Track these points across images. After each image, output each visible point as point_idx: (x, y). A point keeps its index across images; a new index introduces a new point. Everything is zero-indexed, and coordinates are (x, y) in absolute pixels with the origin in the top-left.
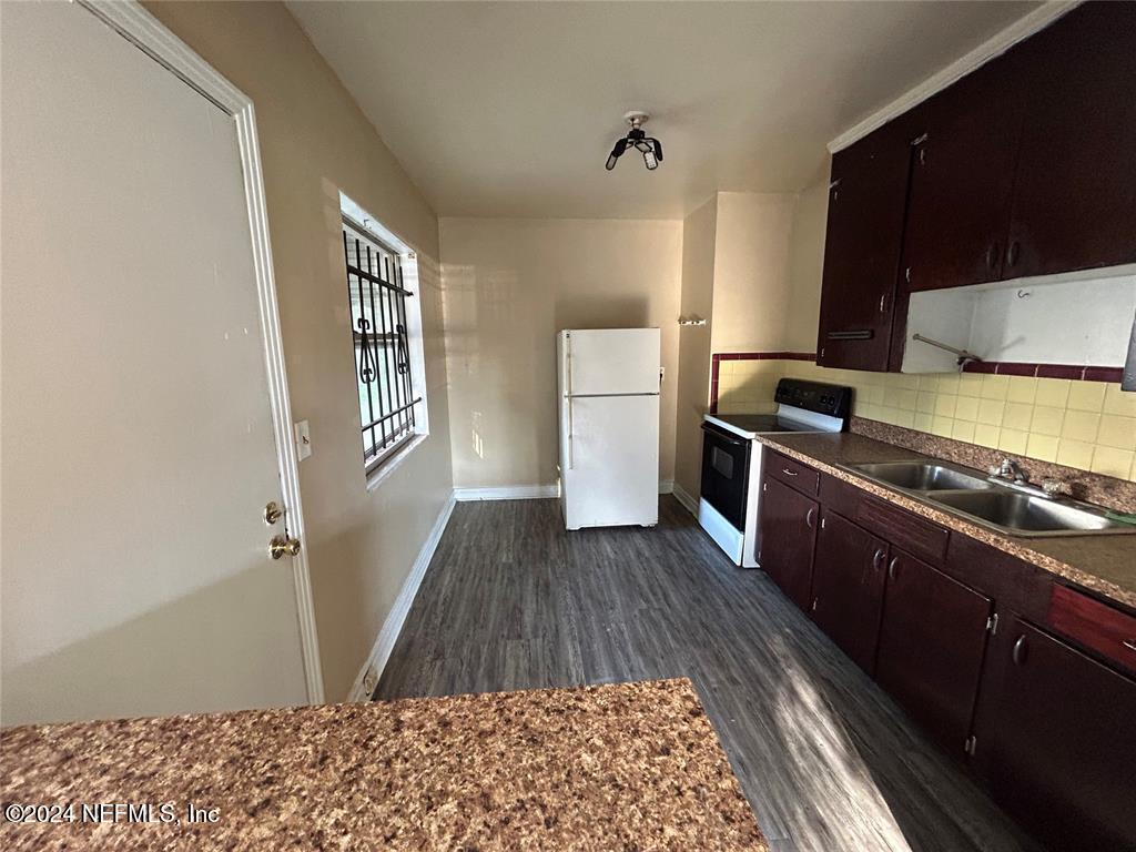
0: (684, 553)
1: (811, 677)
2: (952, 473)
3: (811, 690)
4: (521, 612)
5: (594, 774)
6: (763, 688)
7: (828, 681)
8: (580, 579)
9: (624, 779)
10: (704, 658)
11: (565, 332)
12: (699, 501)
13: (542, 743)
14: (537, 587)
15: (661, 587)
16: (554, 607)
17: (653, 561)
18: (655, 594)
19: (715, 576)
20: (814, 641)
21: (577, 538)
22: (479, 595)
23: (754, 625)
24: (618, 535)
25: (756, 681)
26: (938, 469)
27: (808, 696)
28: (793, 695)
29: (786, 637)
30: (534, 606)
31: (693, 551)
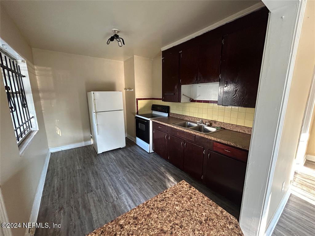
0: (134, 153)
1: (171, 174)
2: (191, 123)
3: (172, 177)
4: (90, 183)
5: (182, 211)
6: (162, 181)
7: (174, 174)
8: (107, 168)
9: (188, 208)
10: (147, 178)
11: (92, 92)
12: (136, 138)
13: (165, 209)
14: (93, 174)
15: (131, 163)
16: (101, 178)
17: (127, 157)
18: (130, 166)
19: (144, 157)
20: (170, 166)
21: (102, 156)
22: (72, 183)
23: (156, 166)
24: (114, 152)
25: (160, 180)
26: (189, 123)
27: (172, 179)
28: (169, 180)
29: (164, 167)
30: (94, 180)
31: (137, 152)
